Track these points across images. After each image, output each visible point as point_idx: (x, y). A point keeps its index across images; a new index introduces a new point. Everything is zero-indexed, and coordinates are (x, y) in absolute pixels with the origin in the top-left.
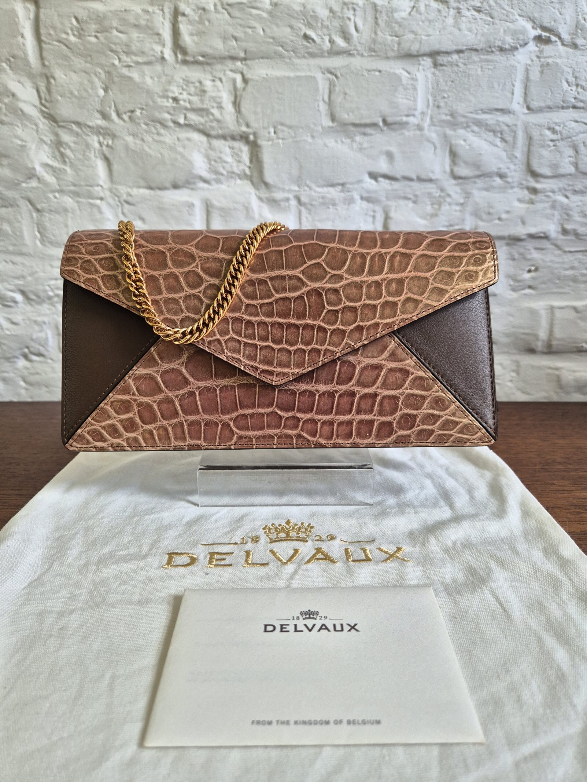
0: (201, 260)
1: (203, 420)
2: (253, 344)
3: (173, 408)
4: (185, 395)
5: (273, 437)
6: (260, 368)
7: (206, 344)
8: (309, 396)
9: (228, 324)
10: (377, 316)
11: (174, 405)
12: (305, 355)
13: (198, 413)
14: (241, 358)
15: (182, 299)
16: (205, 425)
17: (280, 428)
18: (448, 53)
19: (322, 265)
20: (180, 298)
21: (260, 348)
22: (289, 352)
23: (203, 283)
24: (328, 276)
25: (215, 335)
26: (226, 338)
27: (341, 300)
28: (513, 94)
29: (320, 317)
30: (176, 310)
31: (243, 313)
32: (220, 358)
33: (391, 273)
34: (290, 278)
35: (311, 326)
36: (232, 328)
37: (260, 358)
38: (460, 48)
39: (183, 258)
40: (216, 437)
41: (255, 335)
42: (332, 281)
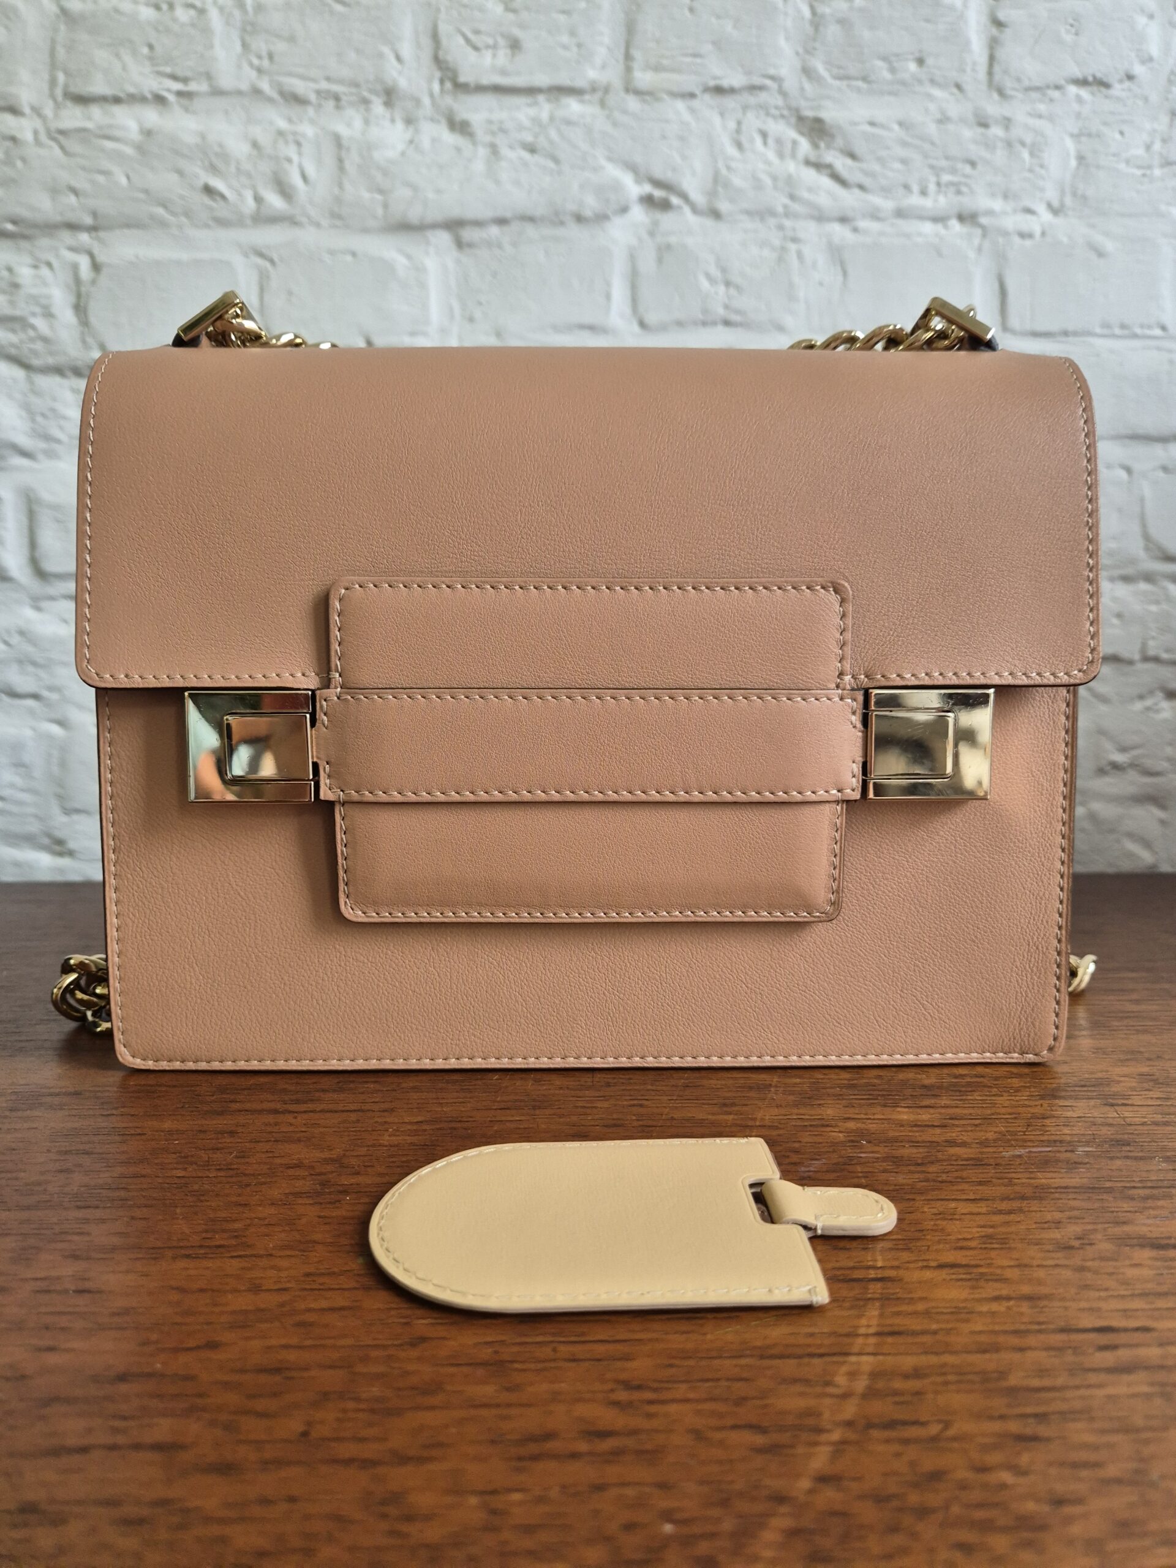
18: (478, 224)
28: (608, 297)
38: (500, 213)
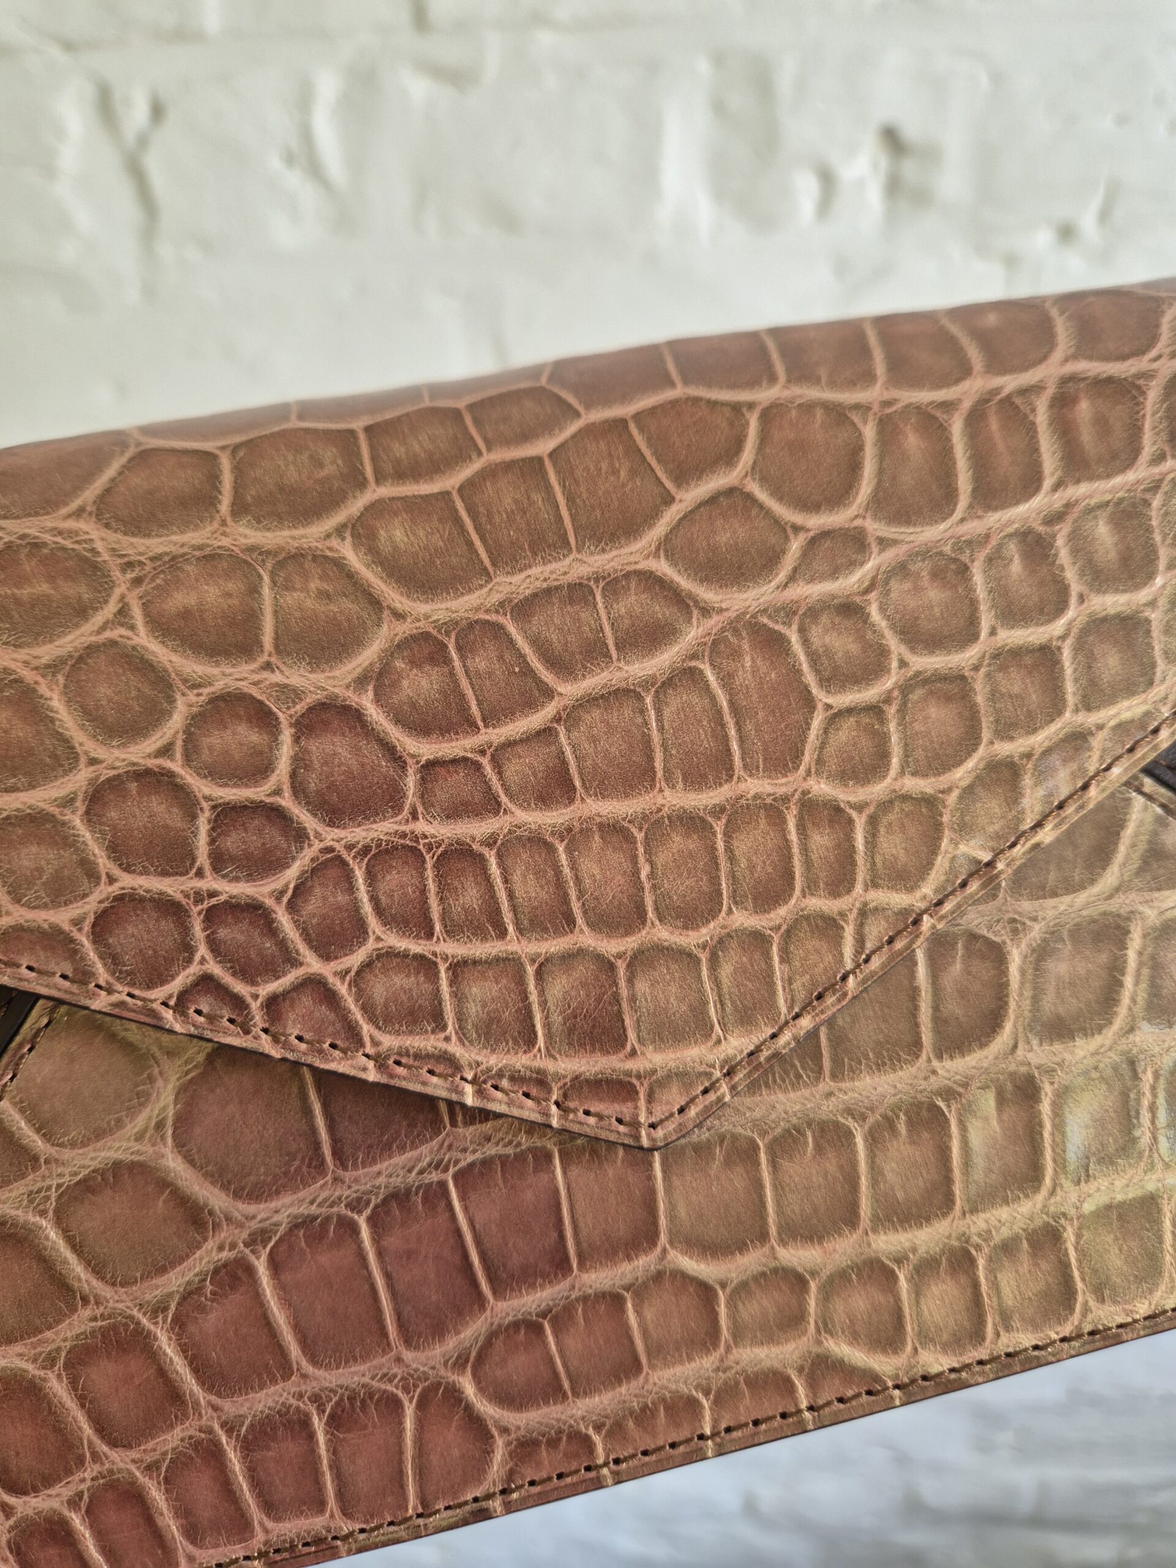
0: (138, 581)
1: (316, 1399)
2: (498, 960)
3: (152, 1371)
4: (199, 1290)
5: (693, 1405)
6: (558, 1077)
7: (259, 1019)
8: (819, 1149)
9: (351, 889)
10: (1071, 699)
11: (152, 1355)
12: (768, 957)
13: (286, 1369)
14: (455, 1048)
15: (80, 806)
16: (335, 1422)
17: (716, 1346)
19: (750, 498)
20: (68, 801)
21: (539, 974)
22: (687, 957)
23: (172, 701)
24: (796, 545)
25: (296, 963)
26: (356, 959)
27: (883, 652)
29: (797, 755)
30: (57, 877)
31: (414, 816)
32: (343, 1076)
33: (1078, 481)
34: (614, 585)
35: (768, 808)
36: (374, 900)
37: (547, 1026)
39: (44, 588)
40: (401, 1473)
41: (498, 911)
42: (819, 565)
